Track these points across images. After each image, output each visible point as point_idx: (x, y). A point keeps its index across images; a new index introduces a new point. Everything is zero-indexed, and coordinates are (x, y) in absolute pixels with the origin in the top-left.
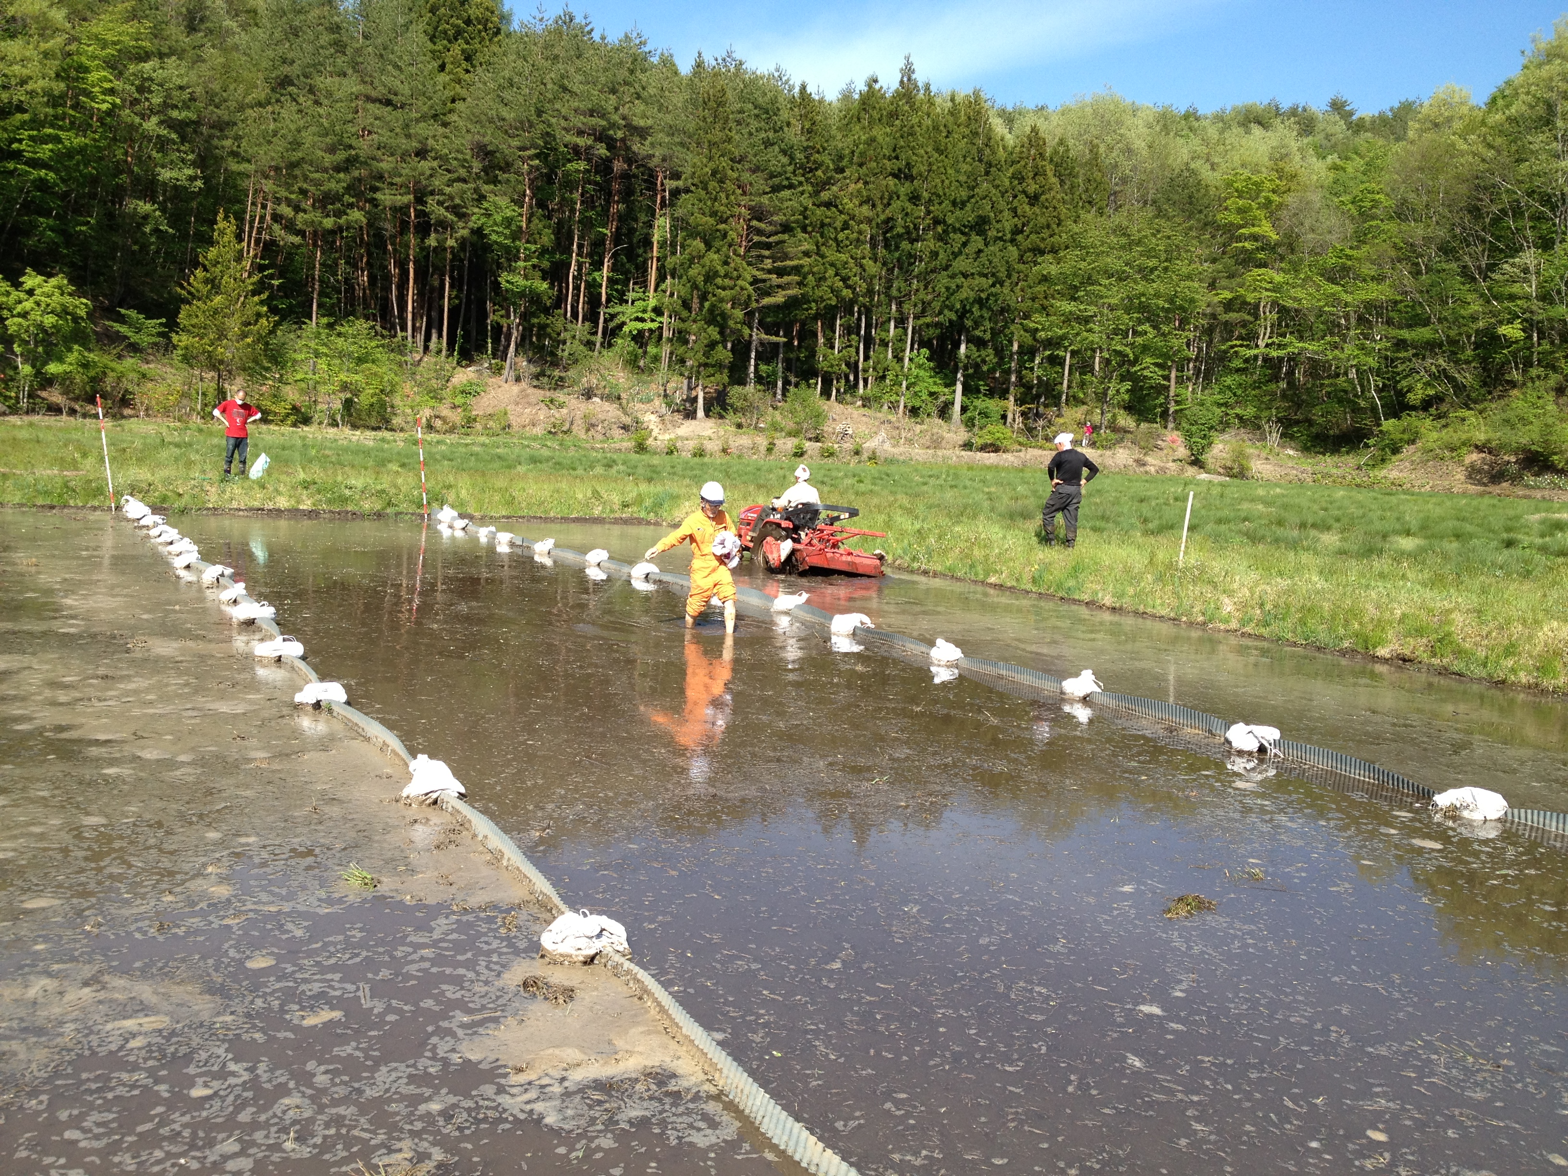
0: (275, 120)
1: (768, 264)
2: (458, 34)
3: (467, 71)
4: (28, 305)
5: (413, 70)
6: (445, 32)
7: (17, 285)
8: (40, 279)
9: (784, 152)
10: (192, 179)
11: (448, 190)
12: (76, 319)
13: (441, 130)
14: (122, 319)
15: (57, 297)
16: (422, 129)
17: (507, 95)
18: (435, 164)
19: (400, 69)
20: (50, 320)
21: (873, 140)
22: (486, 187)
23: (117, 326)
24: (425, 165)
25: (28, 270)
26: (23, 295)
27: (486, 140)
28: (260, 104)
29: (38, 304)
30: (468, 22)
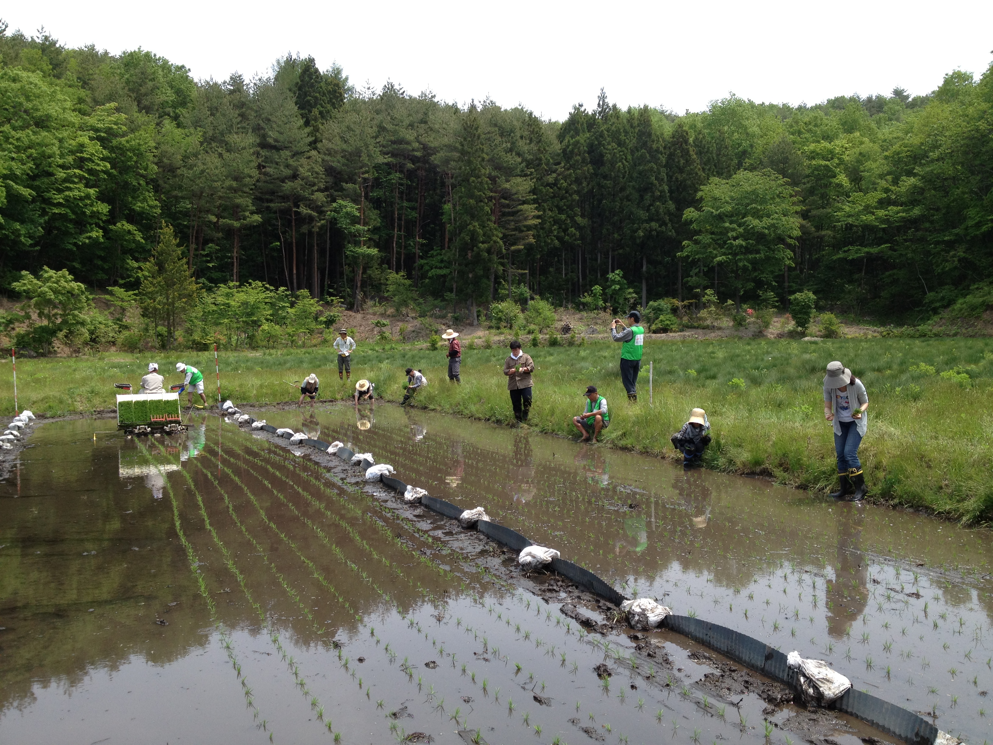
1: (512, 225)
2: (317, 100)
3: (323, 124)
4: (44, 289)
5: (288, 126)
6: (308, 102)
7: (38, 277)
8: (52, 273)
9: (518, 154)
11: (311, 197)
12: (74, 295)
13: (305, 161)
15: (62, 283)
16: (294, 162)
17: (347, 136)
18: (303, 183)
21: (578, 142)
23: (108, 298)
24: (297, 184)
25: (46, 268)
26: (41, 283)
27: (334, 164)
29: (51, 288)
30: (323, 94)
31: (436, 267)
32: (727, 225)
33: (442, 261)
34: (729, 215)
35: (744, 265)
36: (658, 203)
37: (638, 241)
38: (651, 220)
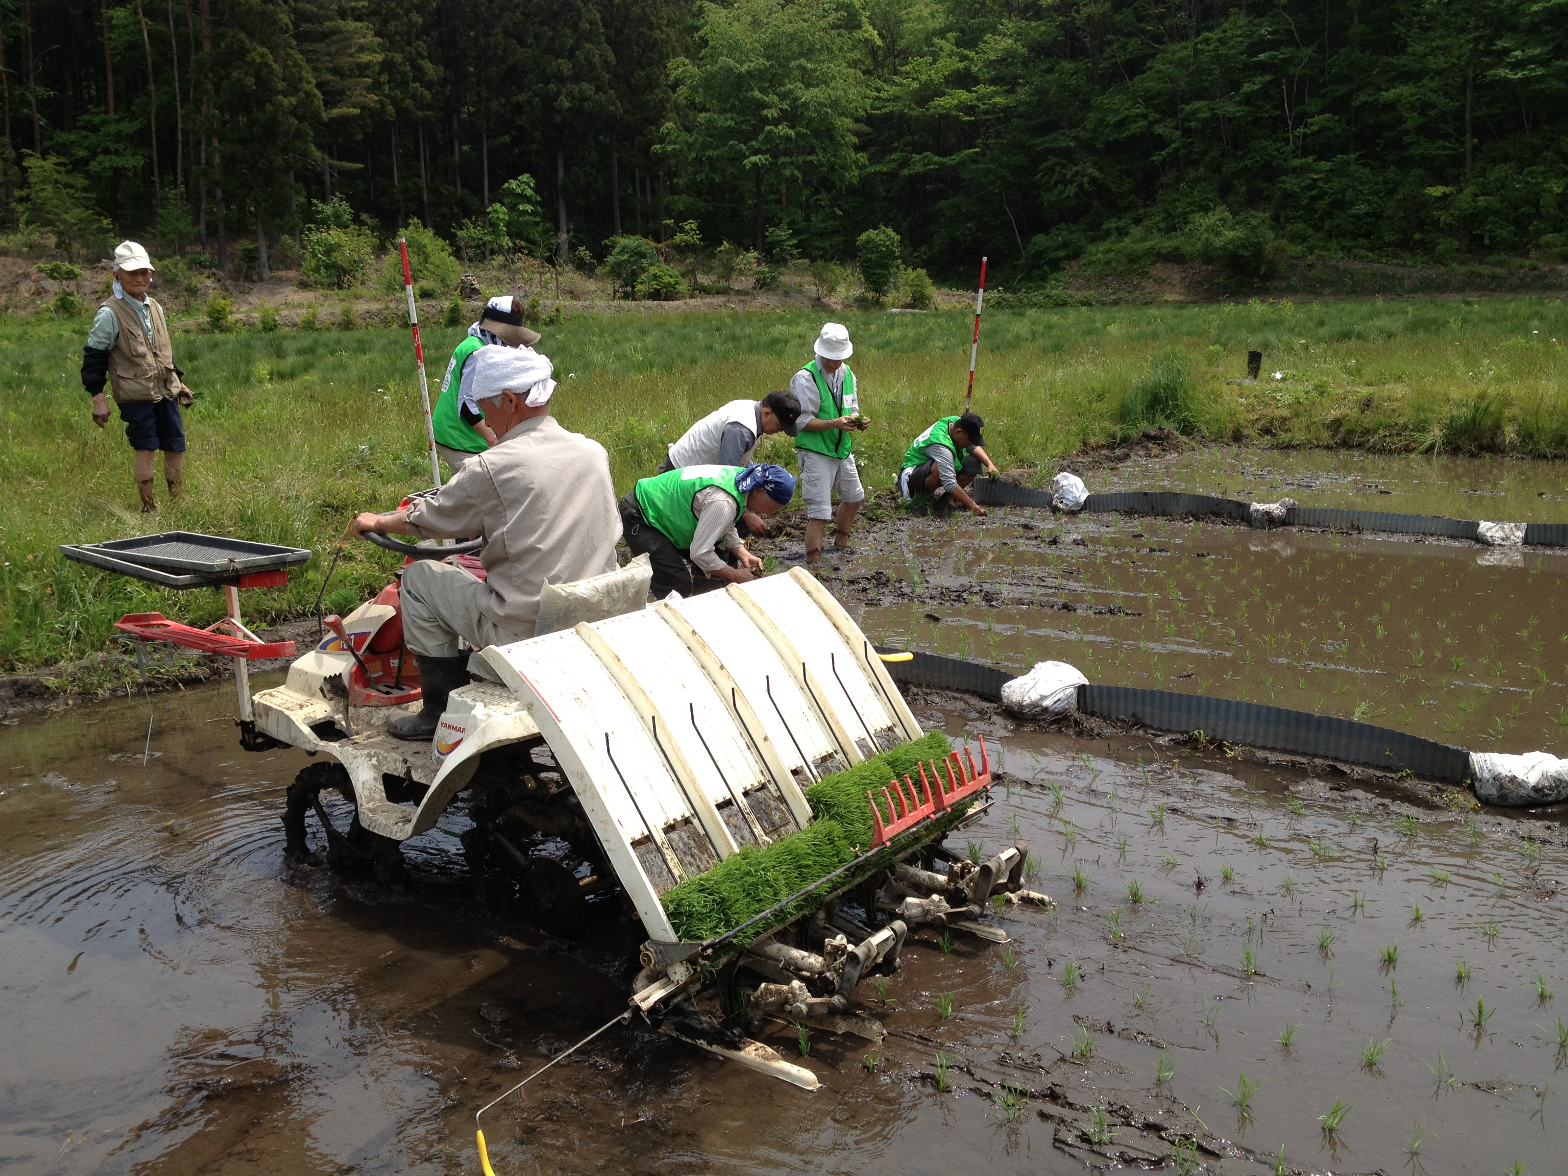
1: (326, 62)
31: (107, 151)
32: (757, 94)
33: (118, 137)
34: (757, 76)
35: (793, 175)
36: (588, 46)
37: (558, 118)
38: (576, 78)
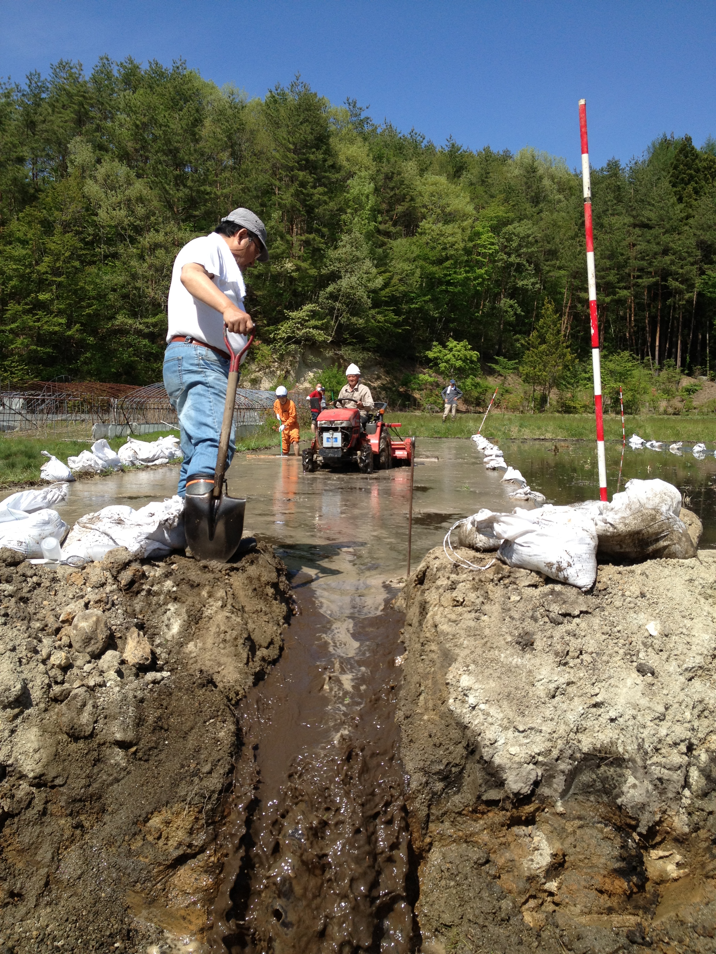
0: (581, 245)
2: (691, 177)
3: (696, 200)
4: (449, 356)
5: (661, 205)
6: (683, 179)
7: (445, 347)
8: (455, 342)
10: (533, 284)
11: (681, 271)
12: (472, 362)
13: (677, 237)
14: (496, 362)
15: (463, 352)
16: (665, 239)
18: (673, 257)
19: (653, 205)
20: (459, 363)
22: (706, 266)
23: (494, 366)
24: (667, 259)
25: (450, 339)
26: (447, 352)
27: (706, 238)
28: (573, 238)
29: (454, 356)
30: (698, 171)
